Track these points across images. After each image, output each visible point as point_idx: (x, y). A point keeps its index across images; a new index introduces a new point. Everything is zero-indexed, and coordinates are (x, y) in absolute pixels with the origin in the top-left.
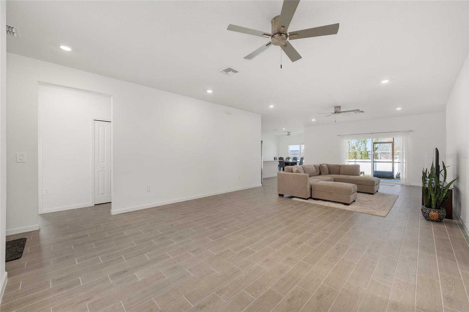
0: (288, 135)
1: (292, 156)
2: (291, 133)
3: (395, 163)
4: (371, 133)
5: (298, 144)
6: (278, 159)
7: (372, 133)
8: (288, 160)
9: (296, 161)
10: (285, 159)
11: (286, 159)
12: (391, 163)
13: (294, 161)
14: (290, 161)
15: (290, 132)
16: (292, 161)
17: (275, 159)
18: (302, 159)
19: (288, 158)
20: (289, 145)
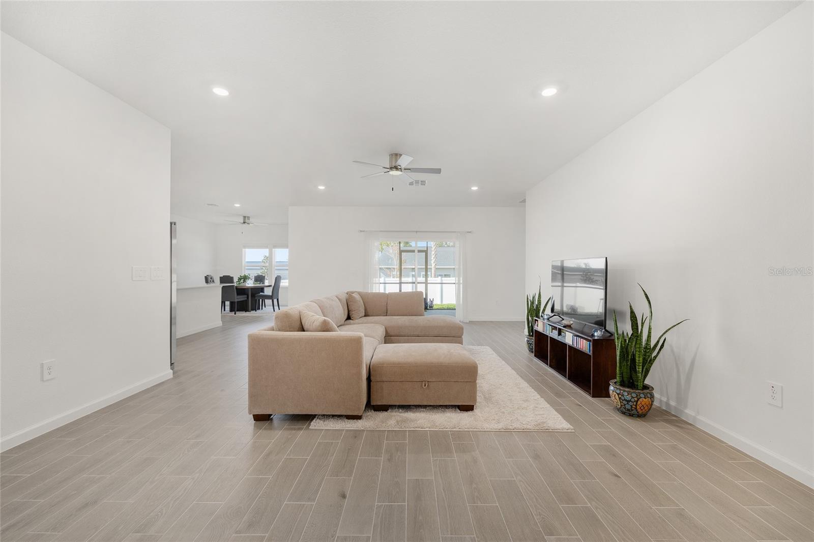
0: (244, 223)
1: (253, 274)
2: (251, 220)
3: (429, 285)
4: (415, 230)
5: (266, 247)
6: (217, 280)
7: (416, 232)
8: (244, 281)
9: (263, 283)
10: (236, 280)
11: (240, 279)
12: (424, 285)
13: (258, 285)
14: (250, 285)
15: (249, 218)
16: (253, 285)
17: (208, 280)
18: (278, 279)
19: (245, 278)
20: (245, 247)
